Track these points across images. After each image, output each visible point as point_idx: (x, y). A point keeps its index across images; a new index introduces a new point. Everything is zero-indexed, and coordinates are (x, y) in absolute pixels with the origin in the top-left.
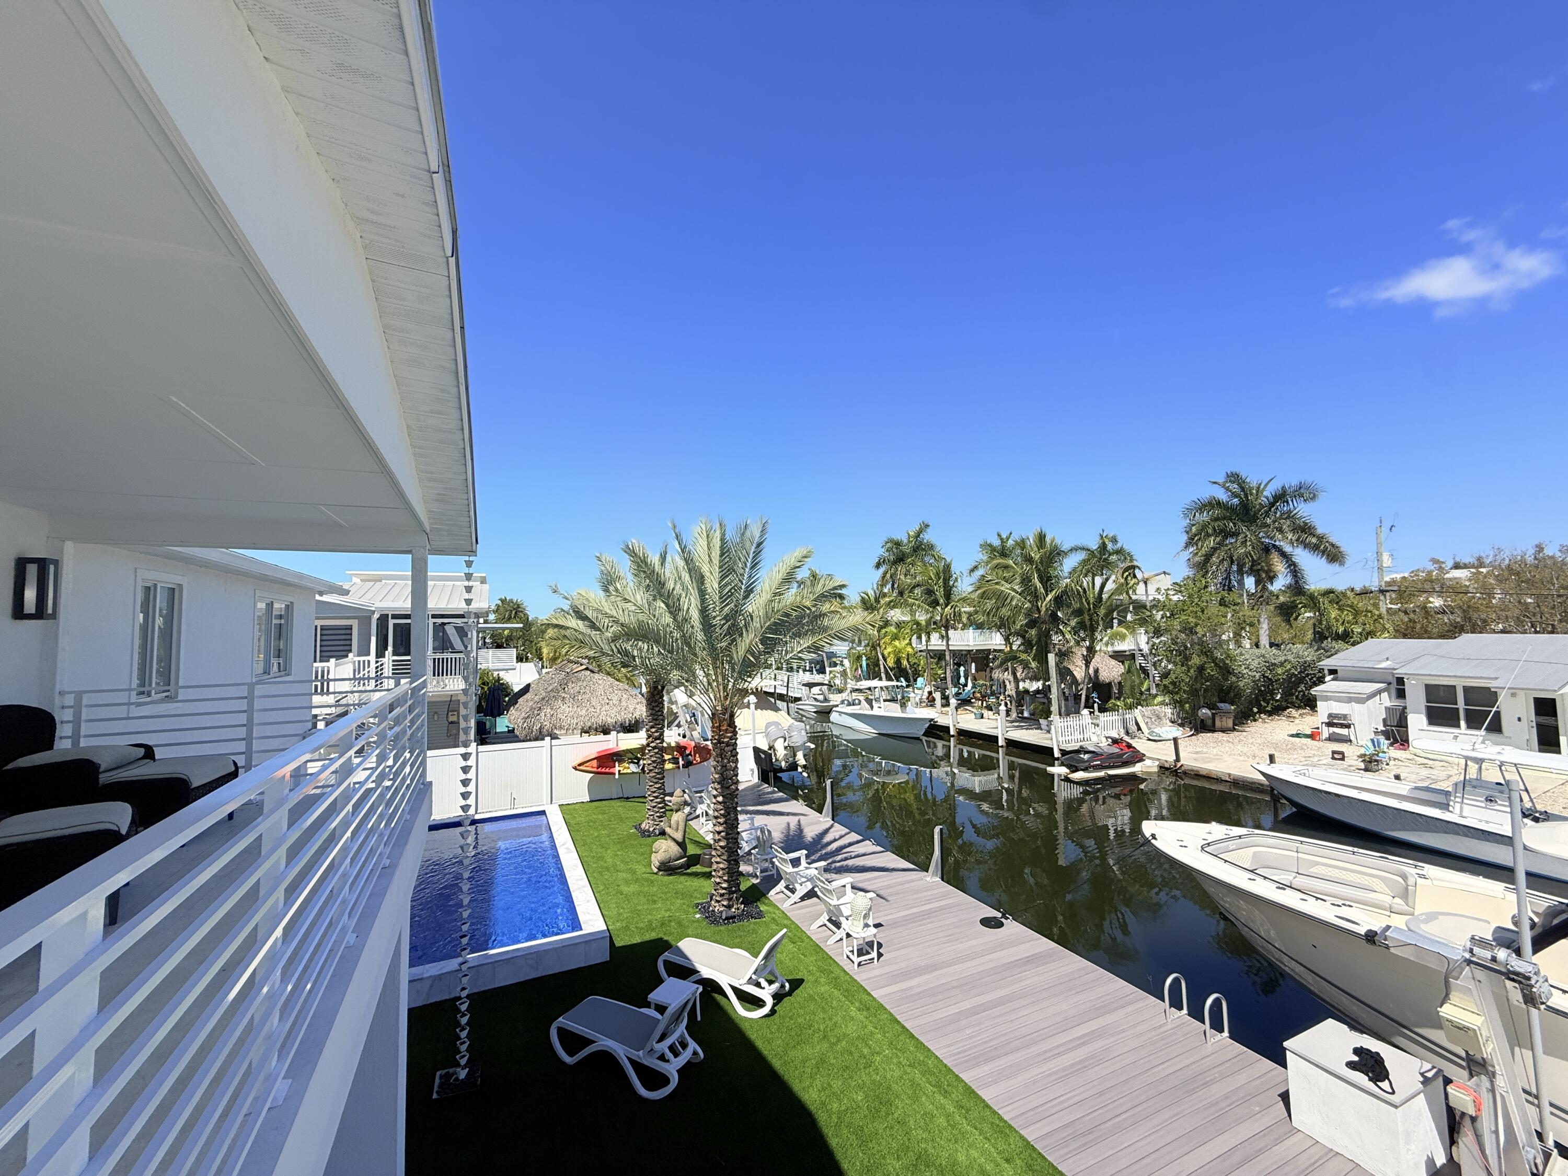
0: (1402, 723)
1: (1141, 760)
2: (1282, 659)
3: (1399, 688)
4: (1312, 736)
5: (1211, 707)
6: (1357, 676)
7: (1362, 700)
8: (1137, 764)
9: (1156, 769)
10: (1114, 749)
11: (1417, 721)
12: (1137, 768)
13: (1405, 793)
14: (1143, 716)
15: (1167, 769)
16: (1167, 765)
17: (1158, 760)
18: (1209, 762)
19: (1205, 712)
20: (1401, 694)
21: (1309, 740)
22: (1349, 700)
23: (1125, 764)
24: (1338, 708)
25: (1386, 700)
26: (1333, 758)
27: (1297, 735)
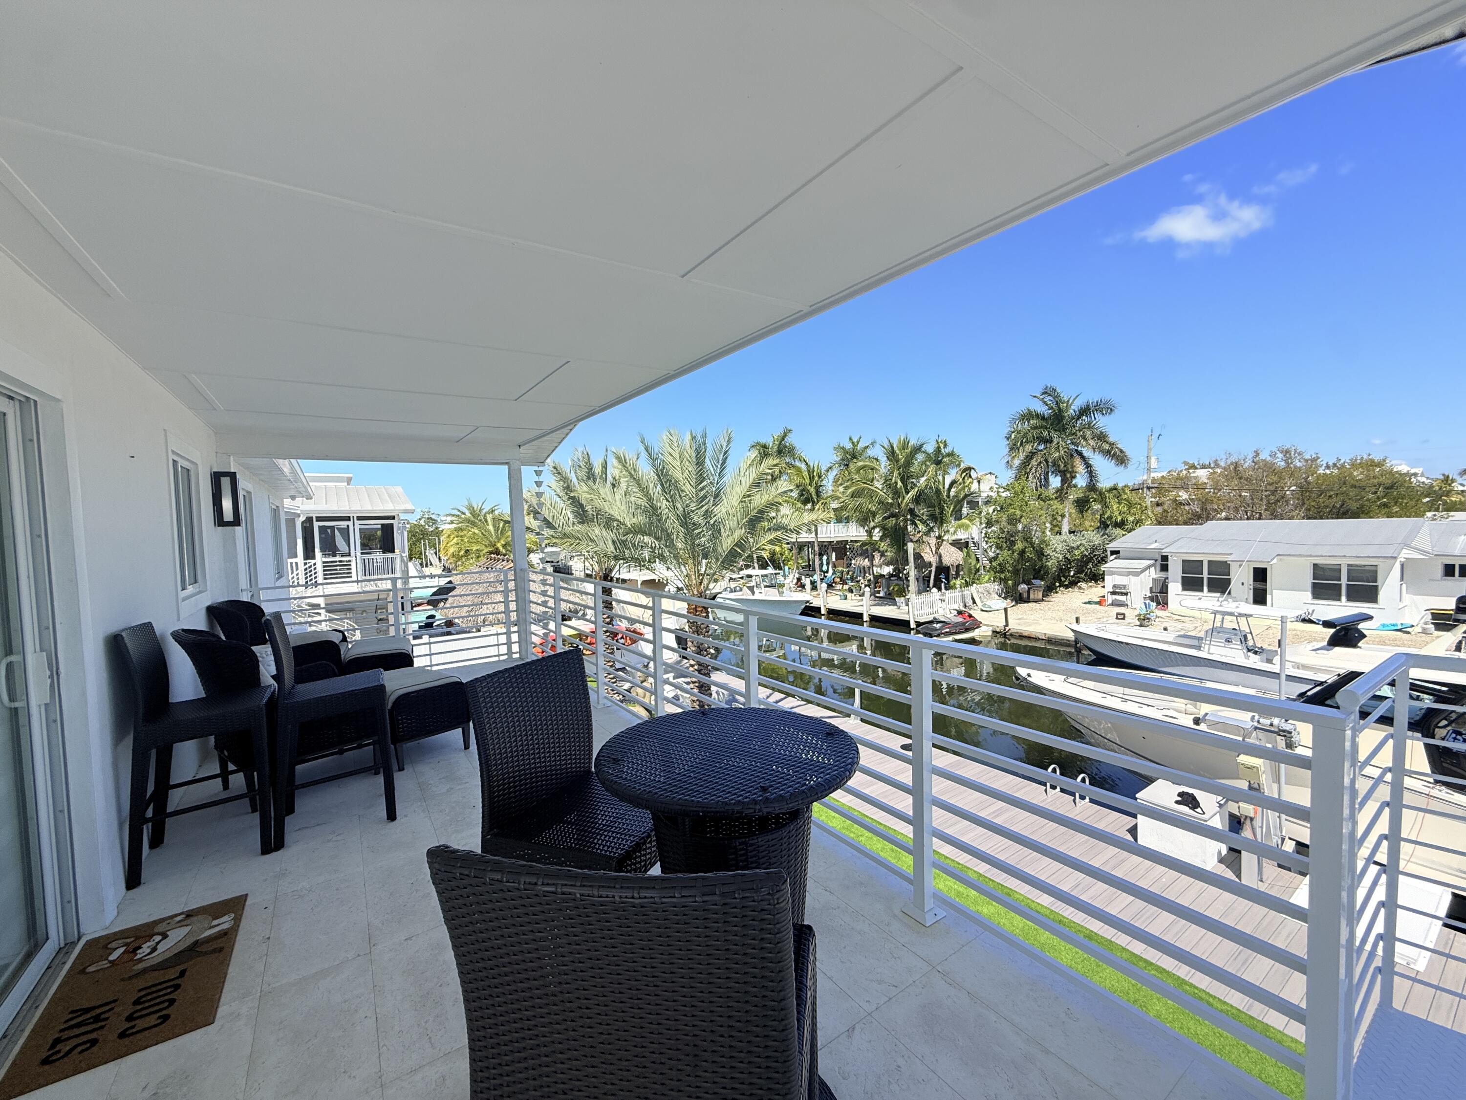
0: (1164, 590)
1: (979, 627)
2: (1079, 543)
3: (1164, 564)
4: (1100, 603)
5: (1028, 583)
6: (1133, 555)
7: (1137, 574)
8: (976, 630)
9: (990, 633)
10: (960, 619)
11: (1175, 588)
12: (976, 633)
13: (1171, 640)
14: (978, 592)
15: (998, 633)
16: (998, 630)
17: (992, 626)
18: (1030, 625)
19: (1023, 587)
20: (1164, 568)
21: (1098, 606)
22: (1128, 574)
23: (967, 630)
24: (1120, 580)
25: (1154, 573)
26: (1117, 618)
27: (1089, 603)
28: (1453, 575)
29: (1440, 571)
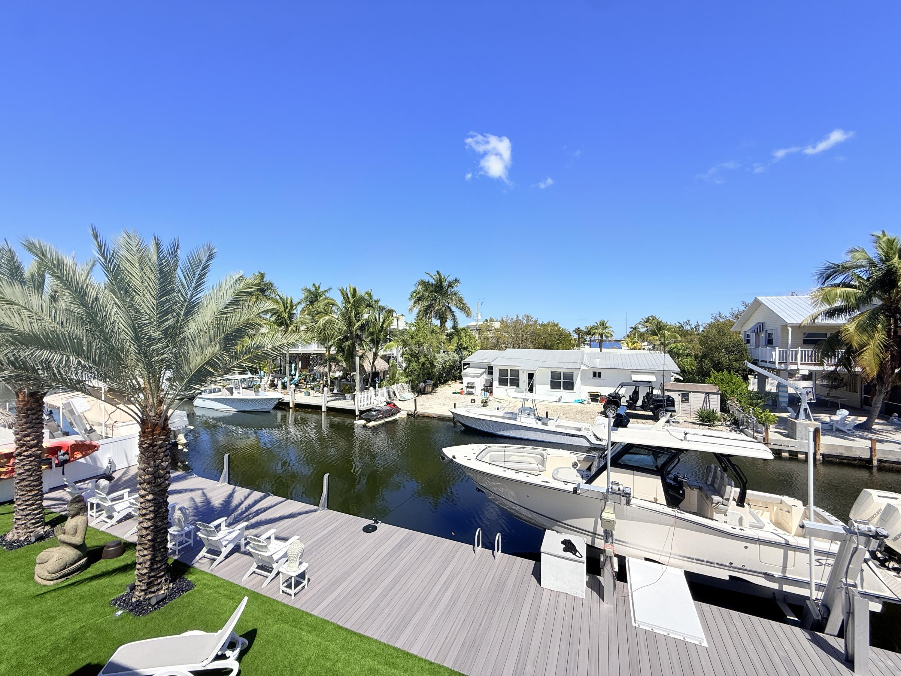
0: (491, 385)
1: (399, 412)
2: (449, 358)
3: (490, 371)
4: (461, 393)
5: (425, 382)
6: (476, 366)
7: (478, 376)
8: (398, 414)
9: (406, 416)
11: (496, 384)
12: (398, 416)
13: (503, 415)
14: (397, 388)
15: (411, 415)
16: (410, 413)
17: (407, 410)
18: (428, 409)
19: (422, 385)
20: (491, 373)
21: (461, 395)
22: (475, 376)
23: (392, 415)
24: (471, 380)
25: (485, 376)
26: (471, 402)
27: (455, 393)
28: (596, 377)
29: (593, 374)
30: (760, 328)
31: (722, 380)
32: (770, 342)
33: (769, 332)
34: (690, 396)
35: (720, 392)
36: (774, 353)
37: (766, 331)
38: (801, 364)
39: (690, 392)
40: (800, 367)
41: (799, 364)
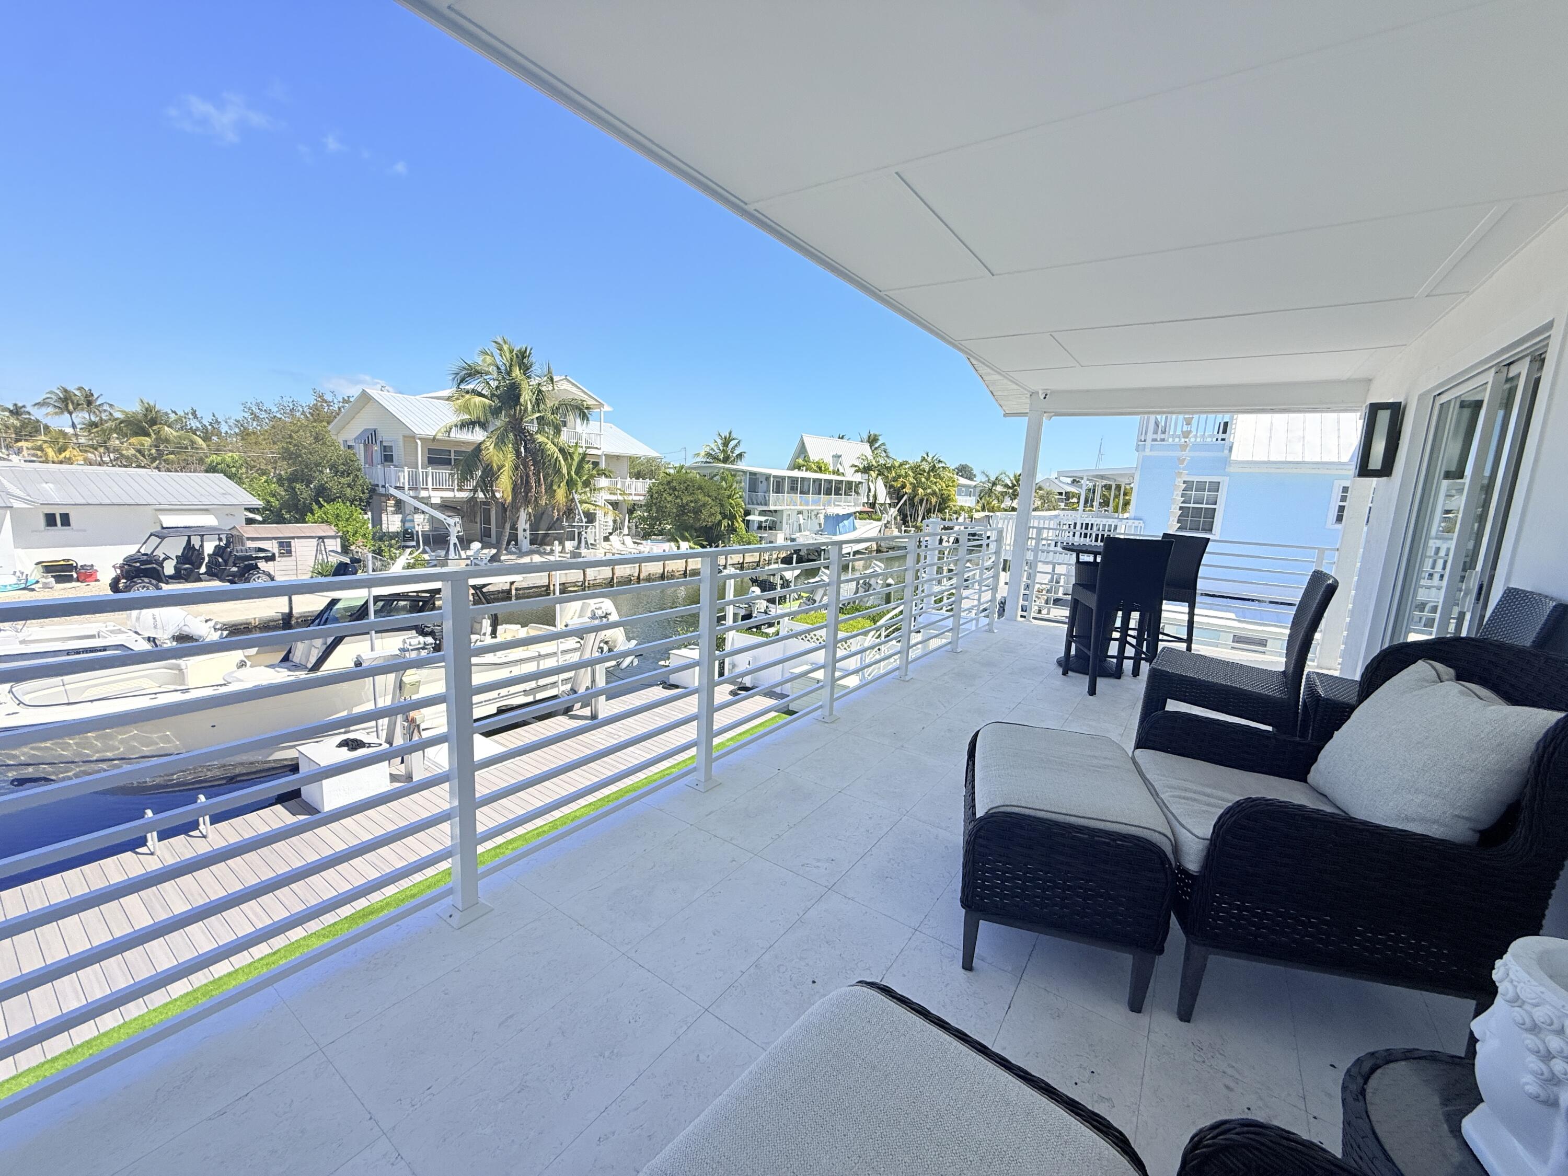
28: (55, 525)
29: (42, 521)
30: (370, 437)
31: (338, 516)
32: (388, 458)
33: (385, 444)
34: (293, 544)
35: (340, 534)
36: (401, 474)
37: (381, 442)
38: (433, 489)
39: (293, 538)
40: (433, 493)
41: (430, 489)
